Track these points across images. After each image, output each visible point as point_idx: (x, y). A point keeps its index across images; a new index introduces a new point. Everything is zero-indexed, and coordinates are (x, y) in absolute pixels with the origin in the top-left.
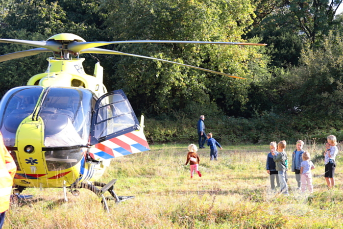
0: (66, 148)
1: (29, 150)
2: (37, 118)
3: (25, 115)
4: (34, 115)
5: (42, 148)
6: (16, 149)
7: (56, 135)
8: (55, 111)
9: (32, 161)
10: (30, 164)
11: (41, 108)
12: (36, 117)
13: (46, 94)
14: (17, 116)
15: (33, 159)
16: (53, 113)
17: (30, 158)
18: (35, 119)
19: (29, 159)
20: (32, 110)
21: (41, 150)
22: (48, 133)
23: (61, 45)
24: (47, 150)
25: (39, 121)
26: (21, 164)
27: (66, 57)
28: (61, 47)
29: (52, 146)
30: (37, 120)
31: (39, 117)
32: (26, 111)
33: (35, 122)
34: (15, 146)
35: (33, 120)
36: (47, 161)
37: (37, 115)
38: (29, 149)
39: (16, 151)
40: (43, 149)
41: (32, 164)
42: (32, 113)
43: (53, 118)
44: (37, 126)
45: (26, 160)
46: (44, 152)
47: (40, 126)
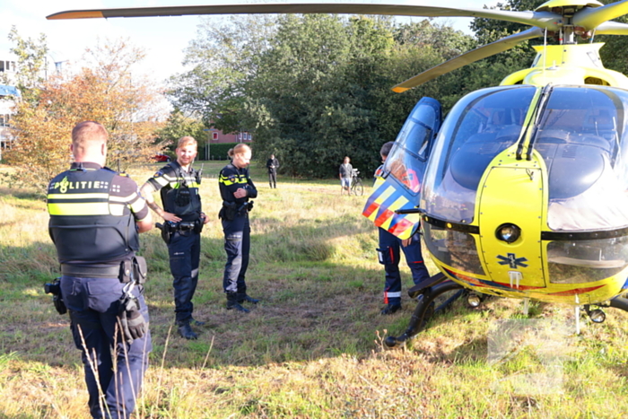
0: (604, 235)
1: (507, 234)
2: (528, 154)
3: (497, 146)
4: (520, 147)
5: (542, 233)
6: (476, 230)
7: (575, 198)
8: (567, 137)
9: (513, 261)
10: (508, 266)
11: (536, 129)
12: (525, 150)
13: (545, 99)
14: (479, 148)
15: (517, 257)
16: (562, 141)
17: (509, 255)
18: (524, 156)
19: (506, 256)
20: (515, 134)
21: (539, 239)
22: (558, 193)
23: (561, 18)
24: (555, 238)
25: (533, 160)
26: (486, 264)
27: (568, 39)
28: (560, 21)
29: (566, 229)
30: (528, 159)
31: (534, 151)
32: (498, 136)
33: (523, 163)
34: (475, 223)
35: (519, 158)
36: (550, 264)
37: (530, 147)
38: (509, 232)
39: (475, 236)
40: (545, 236)
41: (511, 267)
42: (515, 141)
43: (565, 155)
44: (531, 175)
45: (500, 257)
46: (546, 243)
47: (537, 175)
